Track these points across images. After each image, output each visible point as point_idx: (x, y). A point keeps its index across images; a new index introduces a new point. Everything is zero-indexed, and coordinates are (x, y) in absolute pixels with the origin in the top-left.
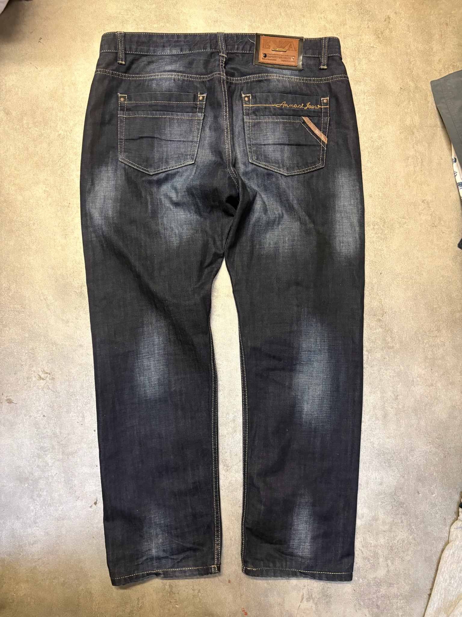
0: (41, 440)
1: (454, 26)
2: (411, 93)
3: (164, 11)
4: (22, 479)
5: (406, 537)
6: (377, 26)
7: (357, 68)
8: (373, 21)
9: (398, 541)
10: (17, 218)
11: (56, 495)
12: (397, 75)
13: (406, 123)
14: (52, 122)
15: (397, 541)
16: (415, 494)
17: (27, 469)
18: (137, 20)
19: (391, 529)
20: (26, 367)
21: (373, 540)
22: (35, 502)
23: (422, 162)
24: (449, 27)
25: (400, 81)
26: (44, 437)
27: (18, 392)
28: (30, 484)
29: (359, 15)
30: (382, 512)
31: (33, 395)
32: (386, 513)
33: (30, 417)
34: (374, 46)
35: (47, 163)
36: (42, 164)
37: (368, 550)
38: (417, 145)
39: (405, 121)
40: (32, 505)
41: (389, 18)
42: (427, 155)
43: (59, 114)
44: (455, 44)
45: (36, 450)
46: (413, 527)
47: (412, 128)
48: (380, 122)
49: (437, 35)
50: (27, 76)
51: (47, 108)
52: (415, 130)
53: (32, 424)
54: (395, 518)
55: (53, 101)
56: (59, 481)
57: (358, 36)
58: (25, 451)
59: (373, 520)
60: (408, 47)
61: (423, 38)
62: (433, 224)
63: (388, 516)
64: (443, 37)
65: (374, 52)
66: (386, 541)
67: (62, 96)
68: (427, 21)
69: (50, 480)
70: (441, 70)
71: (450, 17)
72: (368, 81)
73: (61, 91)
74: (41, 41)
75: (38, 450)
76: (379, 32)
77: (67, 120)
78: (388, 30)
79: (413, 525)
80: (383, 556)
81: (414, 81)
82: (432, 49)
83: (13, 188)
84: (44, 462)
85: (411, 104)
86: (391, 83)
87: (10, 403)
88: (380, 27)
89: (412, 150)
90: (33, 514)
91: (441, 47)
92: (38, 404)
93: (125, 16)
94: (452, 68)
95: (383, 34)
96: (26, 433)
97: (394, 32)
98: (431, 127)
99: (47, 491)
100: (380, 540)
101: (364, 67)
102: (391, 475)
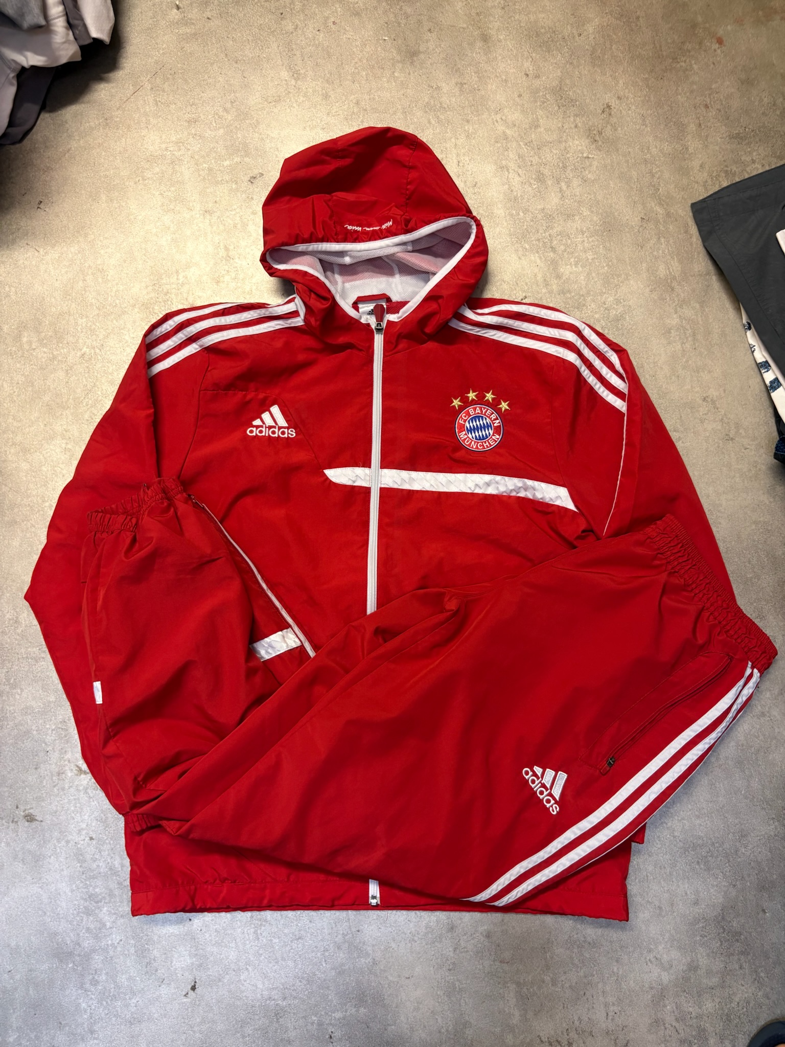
0: (88, 883)
1: (719, 107)
2: (661, 224)
3: (238, 138)
4: (62, 954)
5: (751, 995)
6: (590, 123)
7: (565, 195)
8: (583, 116)
9: (738, 1003)
10: (22, 500)
11: (123, 979)
12: (633, 198)
13: (658, 273)
14: (69, 335)
15: (736, 1003)
16: (759, 914)
17: (70, 937)
18: (196, 157)
19: (723, 982)
20: (55, 754)
21: (694, 1007)
22: (88, 995)
23: (694, 335)
24: (711, 110)
25: (640, 207)
26: (94, 877)
27: (43, 800)
28: (76, 962)
29: (559, 109)
30: (704, 954)
31: (69, 802)
32: (711, 955)
33: (68, 842)
34: (590, 156)
35: (66, 402)
36: (57, 406)
37: (687, 1026)
38: (681, 307)
39: (656, 271)
40: (83, 1001)
41: (609, 107)
42: (701, 323)
43: (80, 321)
44: (724, 136)
45: (82, 902)
46: (762, 974)
47: (669, 281)
48: (614, 276)
49: (692, 125)
50: (22, 266)
51: (60, 314)
52: (675, 284)
53: (72, 854)
54: (728, 961)
55: (70, 302)
56: (126, 952)
57: (560, 142)
58: (64, 904)
59: (690, 970)
60: (646, 151)
61: (669, 133)
62: (727, 435)
63: (715, 959)
64: (703, 127)
65: (590, 165)
66: (717, 1006)
67: (83, 292)
68: (674, 105)
69: (111, 953)
70: (706, 182)
71: (710, 95)
72: (586, 213)
73: (81, 283)
74: (42, 206)
75: (85, 900)
76: (595, 132)
77: (94, 329)
78: (609, 127)
79: (762, 971)
80: (714, 1034)
81: (663, 205)
82: (687, 149)
83: (12, 451)
84: (97, 921)
85: (663, 242)
86: (625, 211)
87: (31, 822)
88: (596, 124)
89: (675, 316)
90: (86, 1016)
91: (701, 144)
92: (79, 818)
93: (175, 153)
94: (724, 175)
95: (602, 134)
96: (62, 873)
97: (619, 129)
98: (701, 275)
99: (107, 974)
100: (705, 1005)
101: (578, 191)
102: (713, 886)
